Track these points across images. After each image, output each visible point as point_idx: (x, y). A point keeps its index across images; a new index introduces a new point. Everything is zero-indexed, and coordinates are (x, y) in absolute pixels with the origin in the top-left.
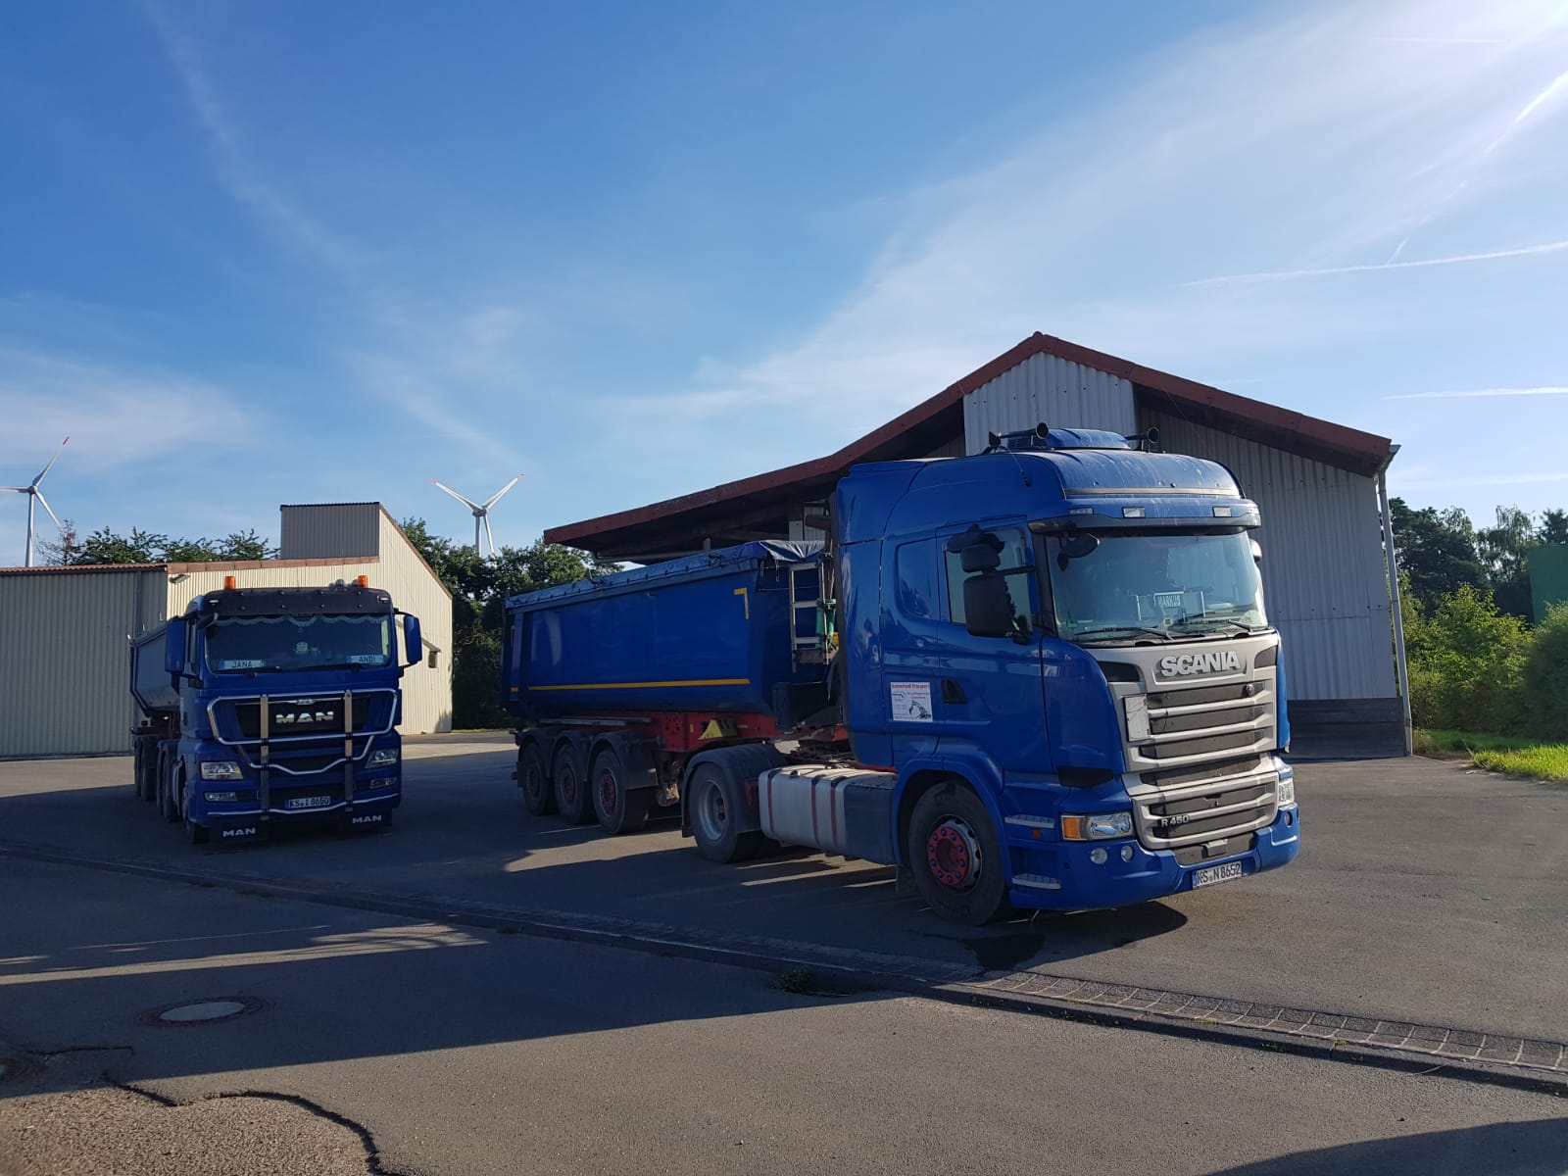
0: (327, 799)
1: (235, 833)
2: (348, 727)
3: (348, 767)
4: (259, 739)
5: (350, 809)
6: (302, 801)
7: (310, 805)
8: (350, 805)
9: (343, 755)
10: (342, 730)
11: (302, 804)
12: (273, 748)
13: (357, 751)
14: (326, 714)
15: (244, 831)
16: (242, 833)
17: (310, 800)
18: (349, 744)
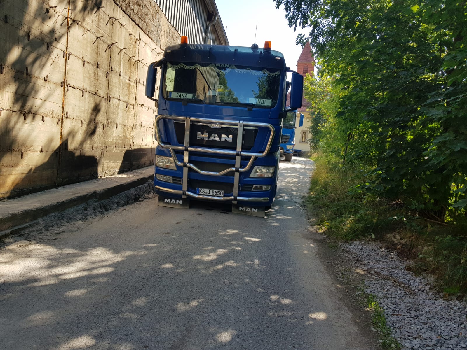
0: (222, 192)
1: (171, 201)
2: (239, 148)
3: (237, 175)
4: (183, 146)
5: (235, 202)
6: (207, 191)
7: (211, 194)
8: (235, 199)
9: (234, 166)
10: (235, 149)
11: (206, 193)
12: (191, 154)
13: (243, 166)
14: (228, 137)
15: (176, 202)
16: (175, 202)
17: (211, 191)
18: (238, 159)
